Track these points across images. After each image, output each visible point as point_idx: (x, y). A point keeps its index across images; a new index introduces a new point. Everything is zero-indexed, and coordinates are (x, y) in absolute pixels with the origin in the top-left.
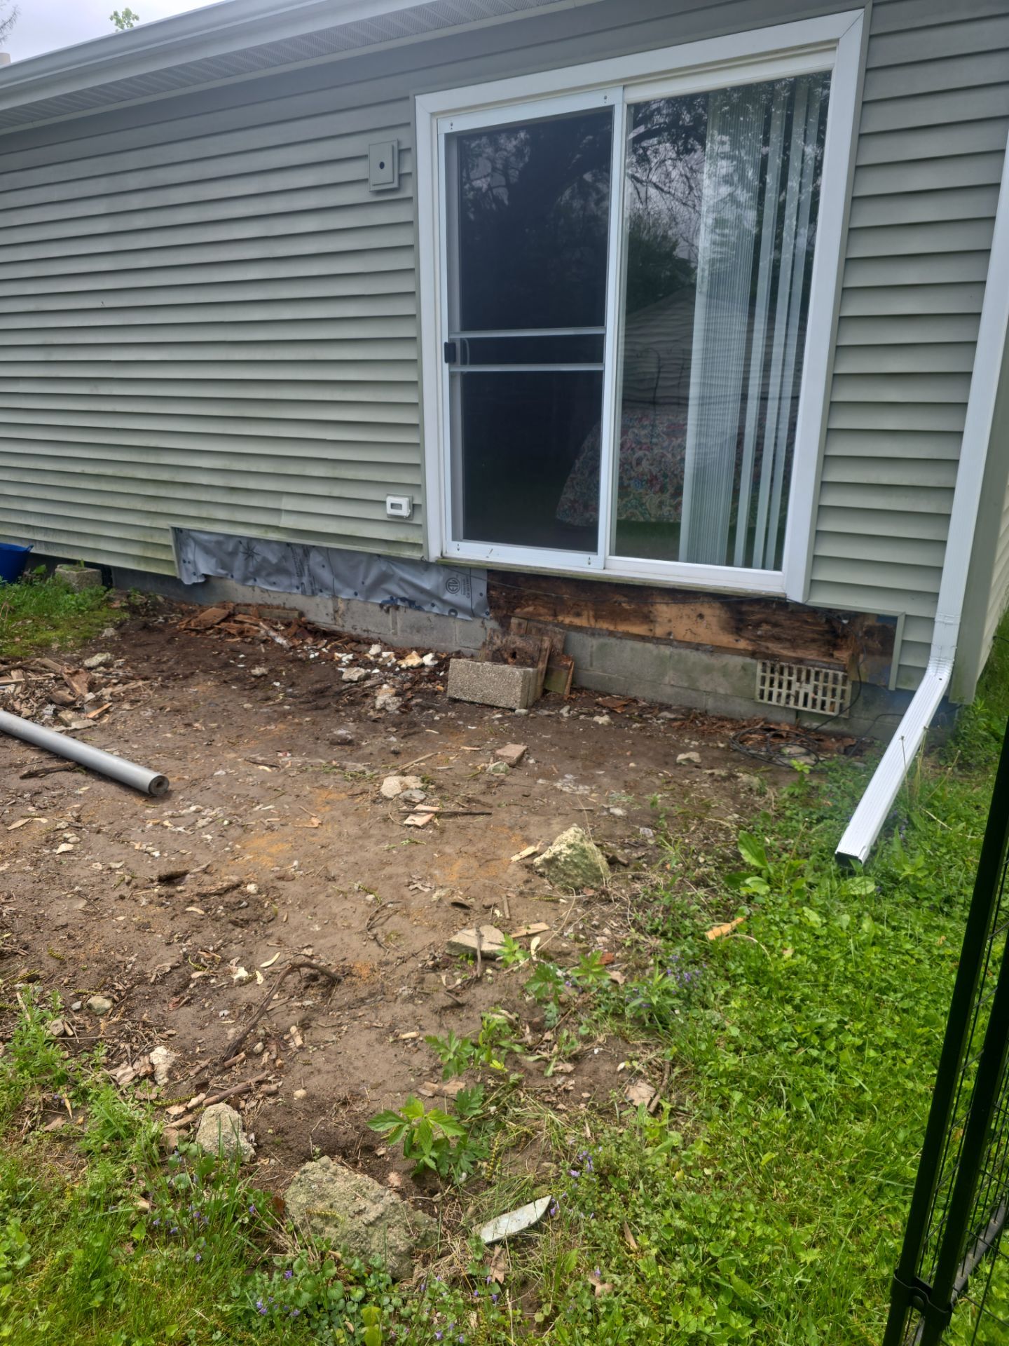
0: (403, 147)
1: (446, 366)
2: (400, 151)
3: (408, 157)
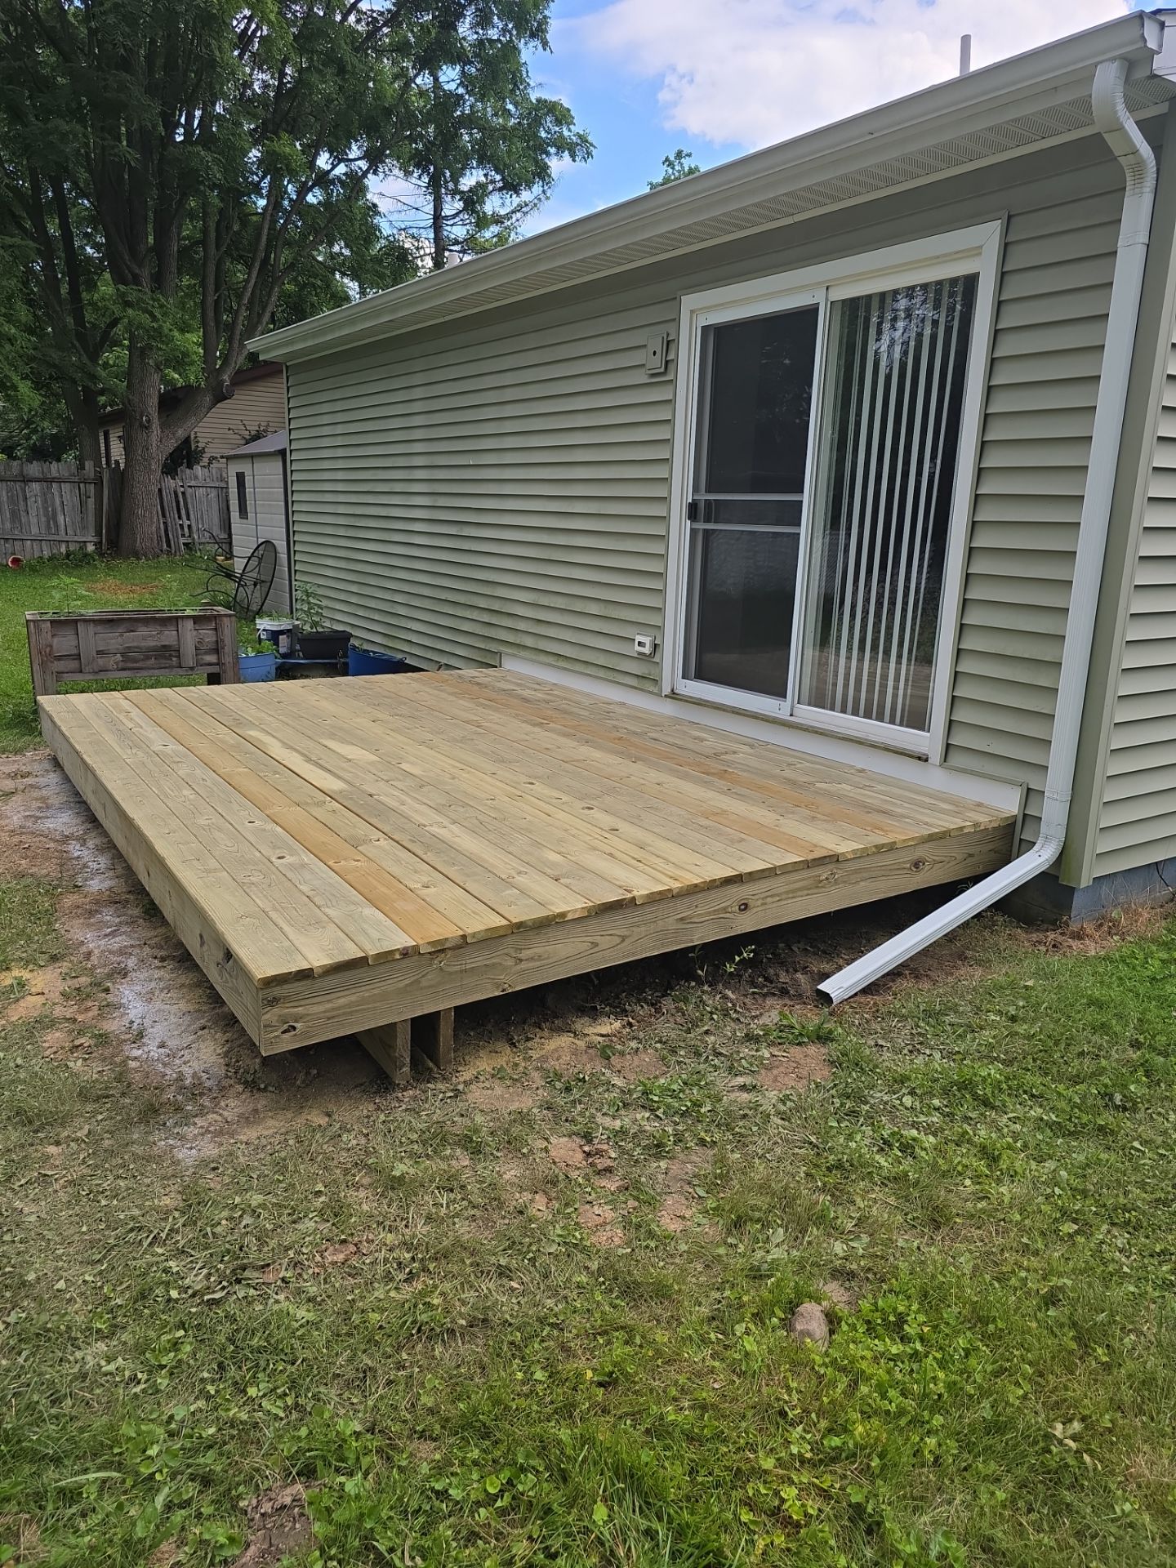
0: (670, 338)
1: (689, 522)
2: (668, 342)
3: (673, 346)
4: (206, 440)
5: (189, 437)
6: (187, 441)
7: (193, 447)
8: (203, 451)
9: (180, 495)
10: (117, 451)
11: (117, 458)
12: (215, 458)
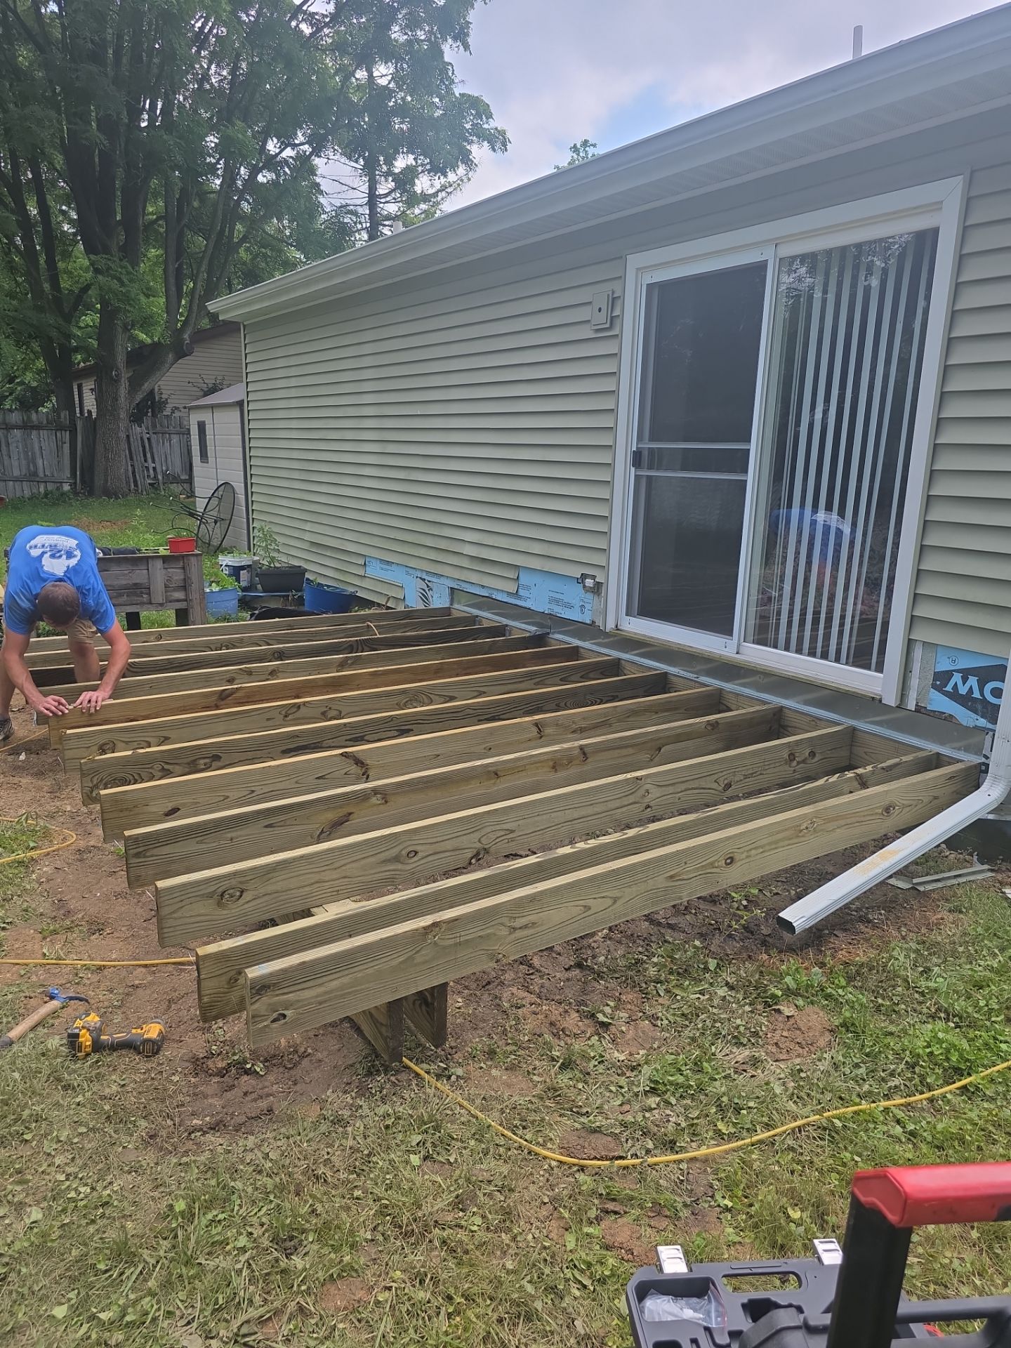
0: (615, 296)
1: (633, 469)
2: (614, 299)
3: (619, 303)
4: (169, 392)
5: (153, 389)
6: (152, 392)
7: (157, 399)
8: (166, 402)
9: (146, 441)
10: (90, 403)
11: (90, 408)
12: (177, 408)
